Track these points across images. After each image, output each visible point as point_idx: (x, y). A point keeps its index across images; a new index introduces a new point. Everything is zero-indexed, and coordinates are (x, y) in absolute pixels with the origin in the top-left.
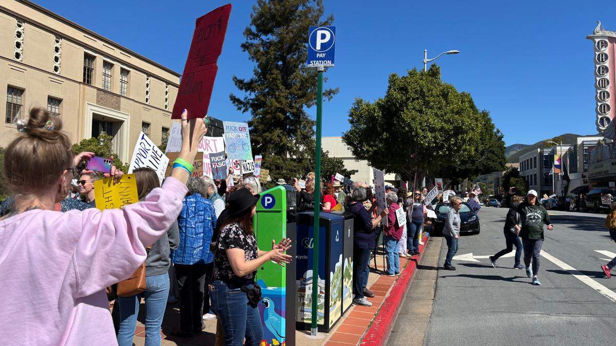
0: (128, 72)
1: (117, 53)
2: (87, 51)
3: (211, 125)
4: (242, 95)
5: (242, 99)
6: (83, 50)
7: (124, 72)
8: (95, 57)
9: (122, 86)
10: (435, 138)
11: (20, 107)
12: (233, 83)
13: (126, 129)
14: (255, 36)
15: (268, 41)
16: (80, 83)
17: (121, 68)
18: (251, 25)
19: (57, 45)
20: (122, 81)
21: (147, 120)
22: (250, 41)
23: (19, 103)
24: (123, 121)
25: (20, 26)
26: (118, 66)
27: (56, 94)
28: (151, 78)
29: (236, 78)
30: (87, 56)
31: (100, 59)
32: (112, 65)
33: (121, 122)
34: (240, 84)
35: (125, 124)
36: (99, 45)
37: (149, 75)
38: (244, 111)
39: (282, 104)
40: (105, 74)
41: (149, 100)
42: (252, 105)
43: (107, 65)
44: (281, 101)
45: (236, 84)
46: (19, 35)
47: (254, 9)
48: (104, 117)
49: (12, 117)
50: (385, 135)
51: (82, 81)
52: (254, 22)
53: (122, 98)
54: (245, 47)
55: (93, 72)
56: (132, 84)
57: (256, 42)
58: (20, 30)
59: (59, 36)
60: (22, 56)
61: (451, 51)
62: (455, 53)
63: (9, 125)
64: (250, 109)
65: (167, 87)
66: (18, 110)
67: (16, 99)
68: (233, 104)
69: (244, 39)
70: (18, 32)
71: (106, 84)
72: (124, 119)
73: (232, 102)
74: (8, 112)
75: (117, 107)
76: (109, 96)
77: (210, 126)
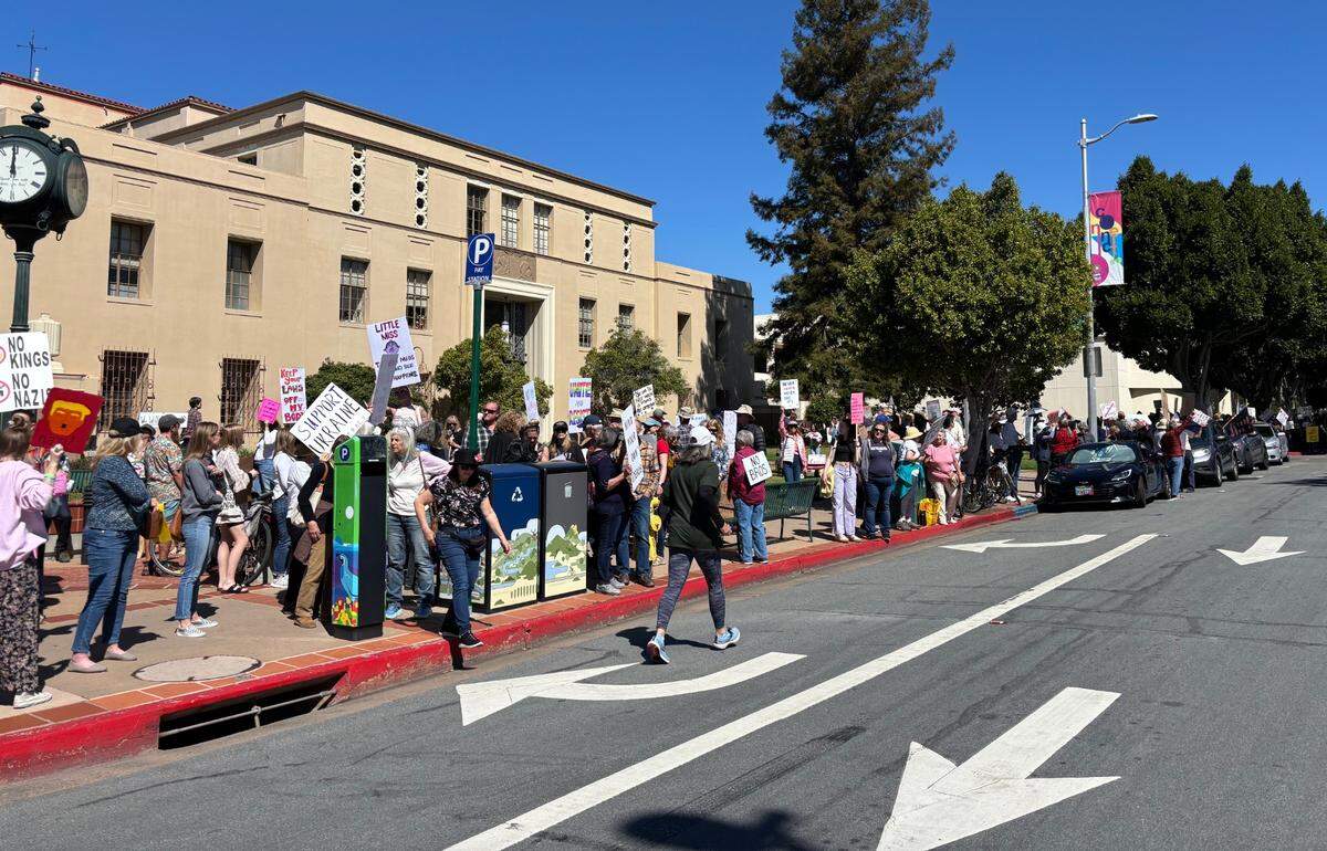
0: (550, 209)
1: (526, 177)
2: (471, 181)
3: (722, 293)
4: (770, 229)
5: (770, 238)
6: (465, 181)
7: (542, 210)
8: (486, 191)
9: (539, 235)
10: (966, 323)
11: (363, 292)
12: (751, 207)
13: (547, 314)
14: (792, 109)
15: (815, 116)
16: (461, 239)
17: (536, 204)
18: (783, 88)
19: (421, 179)
20: (538, 227)
21: (588, 295)
22: (780, 122)
23: (361, 285)
24: (542, 301)
25: (358, 156)
26: (529, 201)
27: (420, 263)
28: (594, 216)
29: (755, 198)
30: (472, 190)
31: (495, 193)
32: (518, 201)
33: (539, 303)
34: (765, 208)
35: (545, 306)
36: (493, 167)
37: (590, 209)
38: (774, 262)
39: (840, 245)
40: (506, 219)
41: (591, 257)
42: (790, 249)
43: (510, 202)
44: (839, 239)
45: (757, 210)
46: (357, 171)
47: (786, 56)
48: (506, 296)
49: (350, 310)
50: (880, 320)
51: (465, 235)
52: (787, 82)
53: (538, 259)
54: (773, 132)
55: (485, 217)
56: (557, 231)
57: (794, 121)
58: (358, 162)
59: (423, 162)
60: (363, 206)
61: (1139, 117)
62: (1148, 119)
63: (346, 323)
64: (787, 258)
65: (626, 228)
66: (360, 297)
67: (355, 279)
68: (754, 250)
69: (768, 120)
70: (356, 166)
71: (510, 236)
72: (542, 297)
73: (750, 246)
74: (343, 302)
75: (531, 276)
76: (513, 256)
77: (719, 295)
